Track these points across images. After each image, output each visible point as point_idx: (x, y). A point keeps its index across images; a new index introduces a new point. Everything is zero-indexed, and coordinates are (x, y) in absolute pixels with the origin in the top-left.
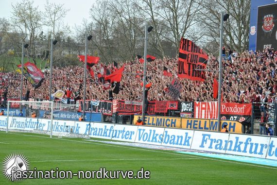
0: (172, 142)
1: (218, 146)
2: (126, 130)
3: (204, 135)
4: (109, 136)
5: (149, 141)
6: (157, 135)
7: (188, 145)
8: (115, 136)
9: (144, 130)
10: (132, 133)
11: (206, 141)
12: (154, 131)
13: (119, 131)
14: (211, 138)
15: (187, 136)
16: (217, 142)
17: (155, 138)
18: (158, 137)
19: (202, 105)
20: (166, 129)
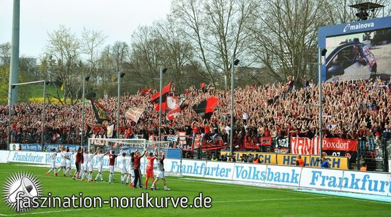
0: (277, 179)
1: (332, 184)
2: (221, 167)
3: (314, 173)
4: (201, 174)
5: (249, 178)
6: (258, 172)
7: (296, 182)
8: (208, 174)
9: (242, 167)
10: (229, 170)
11: (317, 178)
12: (255, 168)
13: (212, 168)
14: (322, 175)
15: (294, 173)
16: (330, 179)
17: (257, 175)
18: (259, 174)
19: (299, 142)
20: (269, 166)
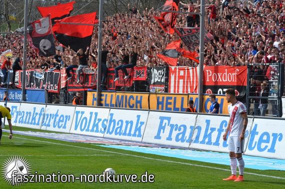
0: (118, 131)
1: (180, 136)
2: (60, 114)
3: (162, 119)
4: (38, 124)
5: (87, 130)
6: (100, 120)
7: (139, 136)
8: (45, 124)
9: (83, 113)
10: (68, 117)
11: (164, 128)
12: (96, 114)
14: (171, 123)
16: (180, 130)
17: (97, 125)
18: (100, 124)
19: (179, 72)
